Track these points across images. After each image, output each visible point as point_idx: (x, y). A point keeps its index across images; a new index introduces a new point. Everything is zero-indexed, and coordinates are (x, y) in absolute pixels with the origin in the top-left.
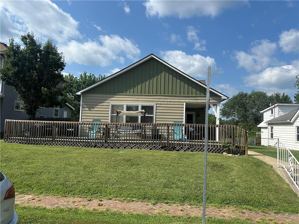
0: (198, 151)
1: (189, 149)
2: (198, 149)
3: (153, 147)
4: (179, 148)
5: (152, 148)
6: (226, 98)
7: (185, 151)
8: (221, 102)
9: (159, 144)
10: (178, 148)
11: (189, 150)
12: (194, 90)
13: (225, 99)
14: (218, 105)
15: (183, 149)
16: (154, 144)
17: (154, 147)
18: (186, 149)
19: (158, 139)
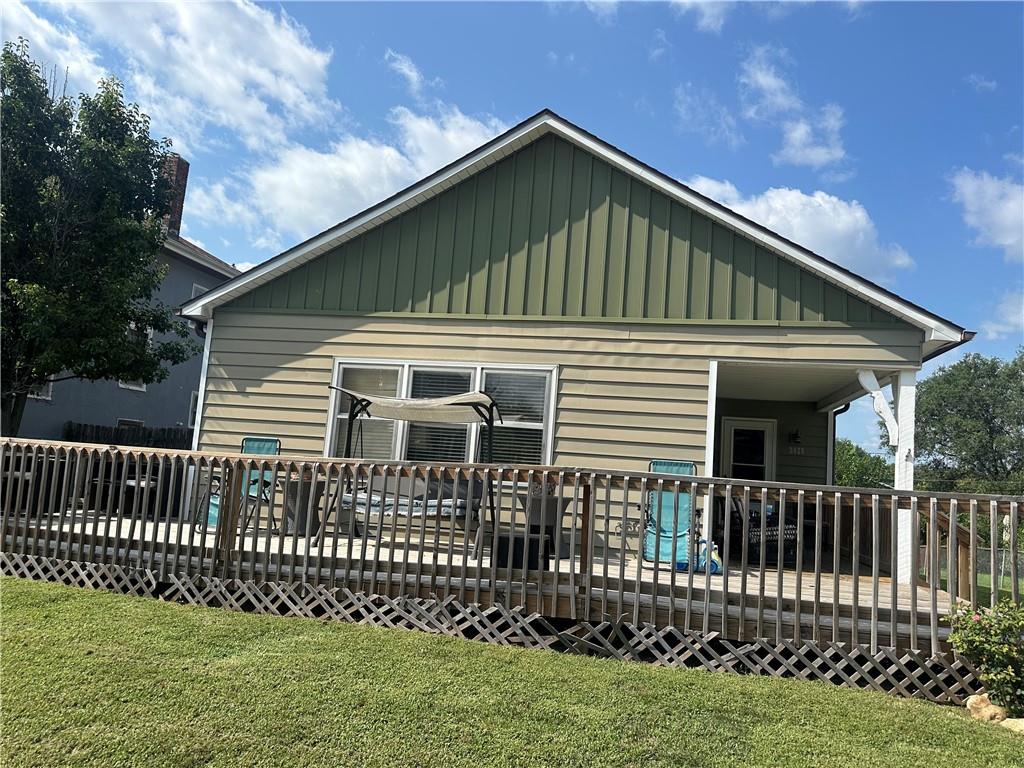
0: (782, 670)
1: (722, 651)
2: (787, 654)
3: (489, 617)
4: (653, 639)
5: (479, 628)
6: (958, 337)
7: (692, 662)
8: (926, 359)
9: (523, 601)
10: (648, 636)
11: (725, 657)
12: (769, 295)
13: (948, 346)
14: (903, 378)
15: (680, 647)
16: (492, 594)
17: (494, 617)
18: (702, 650)
19: (517, 564)
